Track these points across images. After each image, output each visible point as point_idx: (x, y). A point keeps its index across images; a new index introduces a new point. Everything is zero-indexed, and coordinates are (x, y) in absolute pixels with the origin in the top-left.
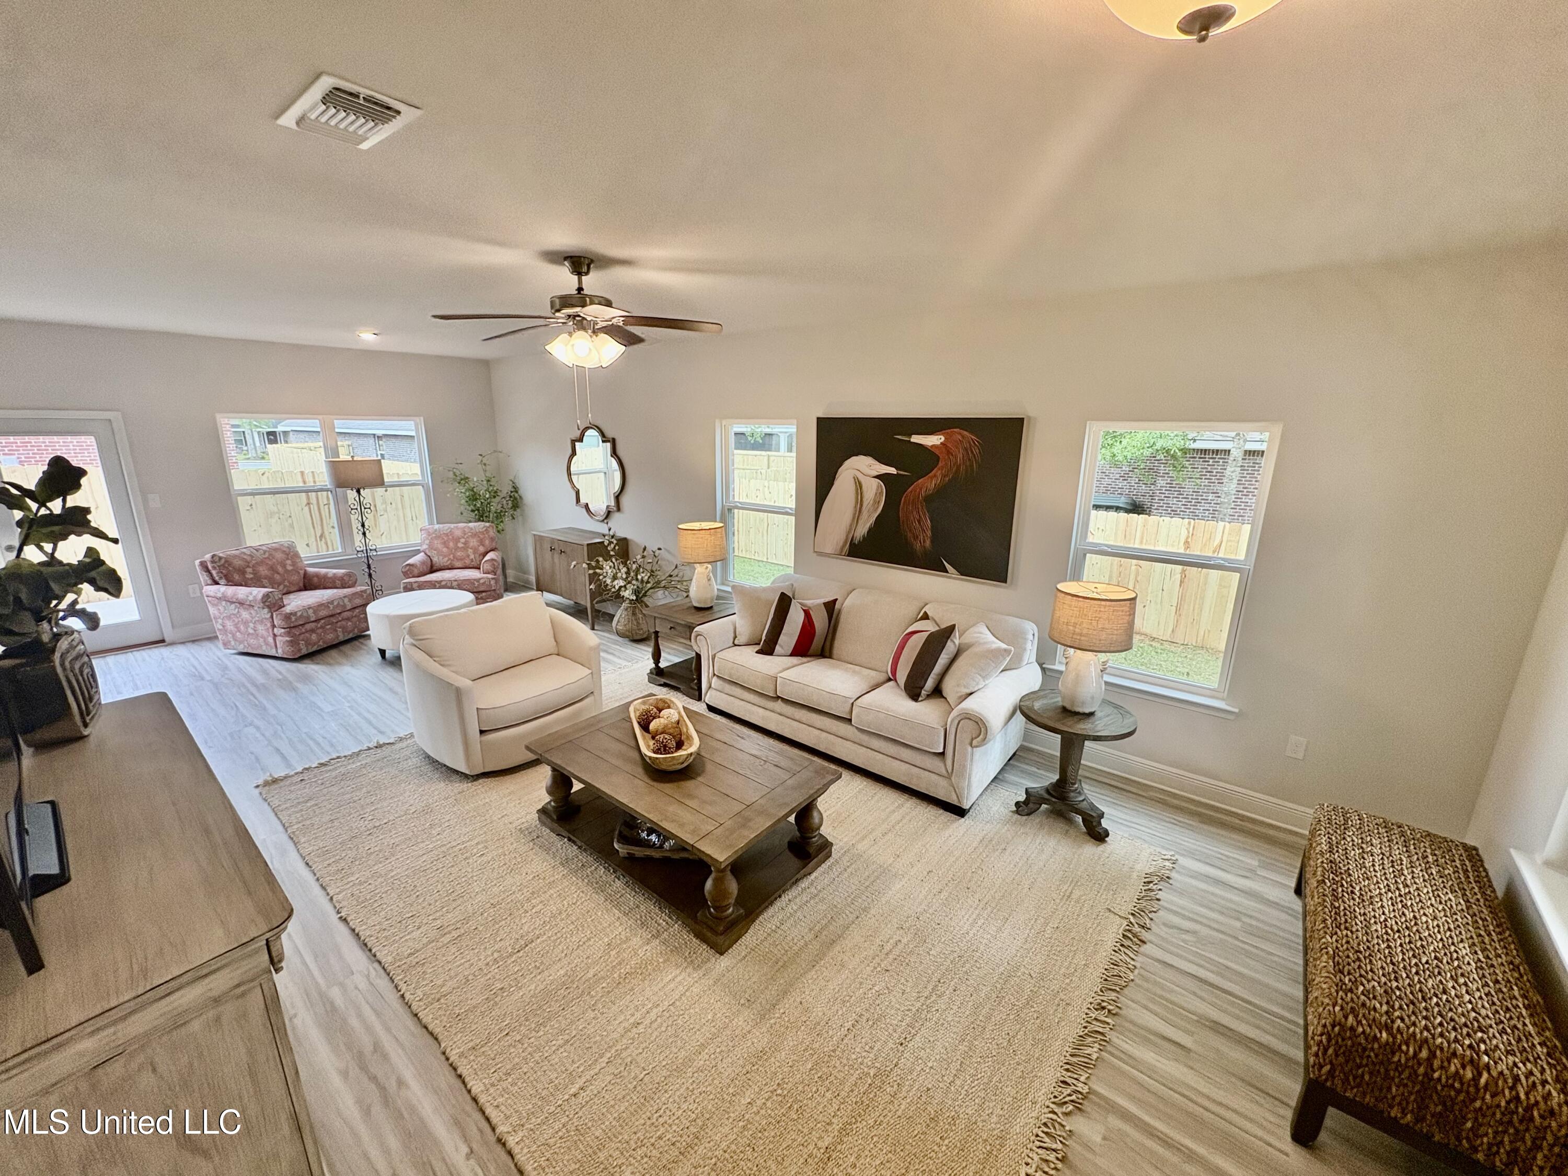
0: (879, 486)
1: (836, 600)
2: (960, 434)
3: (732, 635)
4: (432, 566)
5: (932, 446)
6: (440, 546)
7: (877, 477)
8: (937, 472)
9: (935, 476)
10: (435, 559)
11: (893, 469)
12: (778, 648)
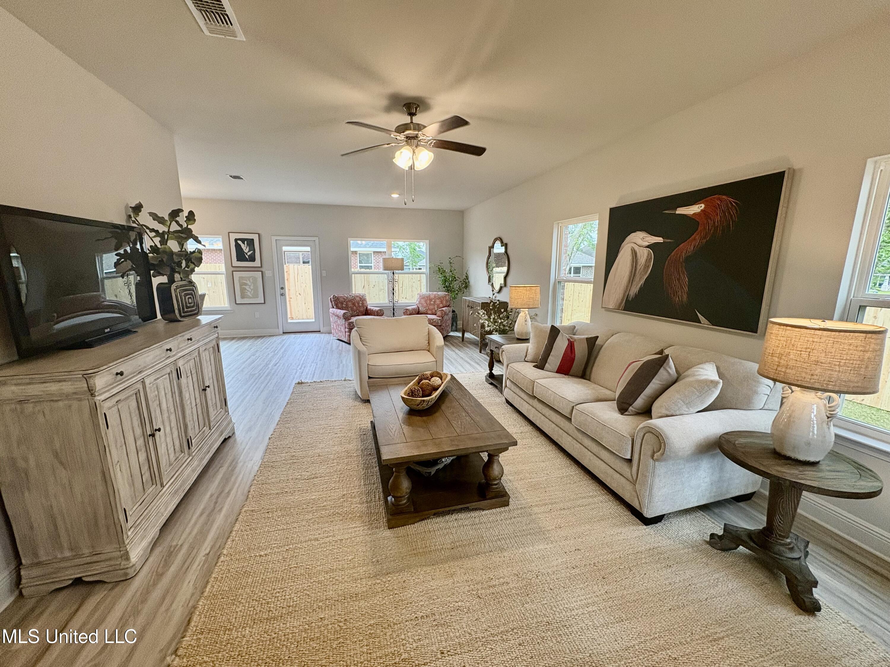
0: (649, 254)
1: (597, 337)
2: (719, 199)
3: (525, 354)
4: (419, 312)
5: (694, 214)
6: (423, 302)
7: (648, 247)
8: (696, 236)
9: (695, 239)
10: (420, 309)
11: (661, 239)
12: (547, 365)
